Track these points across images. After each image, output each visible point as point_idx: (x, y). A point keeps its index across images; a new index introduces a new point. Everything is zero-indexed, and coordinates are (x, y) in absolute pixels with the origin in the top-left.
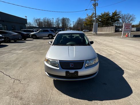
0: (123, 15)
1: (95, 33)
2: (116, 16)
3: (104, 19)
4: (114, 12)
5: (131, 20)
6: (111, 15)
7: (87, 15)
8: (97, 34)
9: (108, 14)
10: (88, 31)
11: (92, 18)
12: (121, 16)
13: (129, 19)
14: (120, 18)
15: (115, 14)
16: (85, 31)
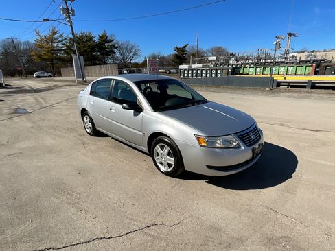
0: (120, 43)
1: (81, 79)
2: (106, 44)
3: (84, 47)
4: (102, 33)
5: (135, 54)
6: (96, 39)
7: (38, 33)
8: (86, 81)
9: (90, 39)
10: (50, 76)
11: (52, 42)
12: (116, 45)
13: (131, 52)
14: (117, 48)
15: (104, 39)
16: (41, 75)
